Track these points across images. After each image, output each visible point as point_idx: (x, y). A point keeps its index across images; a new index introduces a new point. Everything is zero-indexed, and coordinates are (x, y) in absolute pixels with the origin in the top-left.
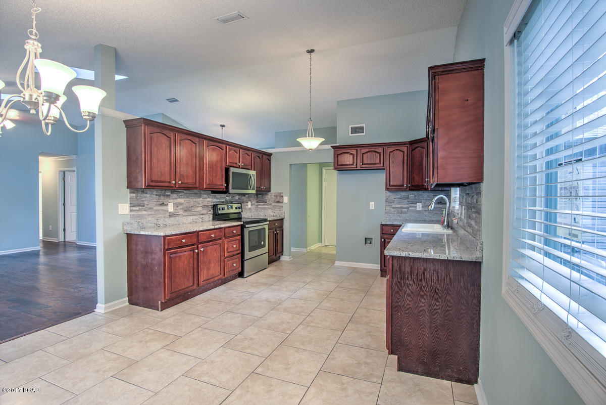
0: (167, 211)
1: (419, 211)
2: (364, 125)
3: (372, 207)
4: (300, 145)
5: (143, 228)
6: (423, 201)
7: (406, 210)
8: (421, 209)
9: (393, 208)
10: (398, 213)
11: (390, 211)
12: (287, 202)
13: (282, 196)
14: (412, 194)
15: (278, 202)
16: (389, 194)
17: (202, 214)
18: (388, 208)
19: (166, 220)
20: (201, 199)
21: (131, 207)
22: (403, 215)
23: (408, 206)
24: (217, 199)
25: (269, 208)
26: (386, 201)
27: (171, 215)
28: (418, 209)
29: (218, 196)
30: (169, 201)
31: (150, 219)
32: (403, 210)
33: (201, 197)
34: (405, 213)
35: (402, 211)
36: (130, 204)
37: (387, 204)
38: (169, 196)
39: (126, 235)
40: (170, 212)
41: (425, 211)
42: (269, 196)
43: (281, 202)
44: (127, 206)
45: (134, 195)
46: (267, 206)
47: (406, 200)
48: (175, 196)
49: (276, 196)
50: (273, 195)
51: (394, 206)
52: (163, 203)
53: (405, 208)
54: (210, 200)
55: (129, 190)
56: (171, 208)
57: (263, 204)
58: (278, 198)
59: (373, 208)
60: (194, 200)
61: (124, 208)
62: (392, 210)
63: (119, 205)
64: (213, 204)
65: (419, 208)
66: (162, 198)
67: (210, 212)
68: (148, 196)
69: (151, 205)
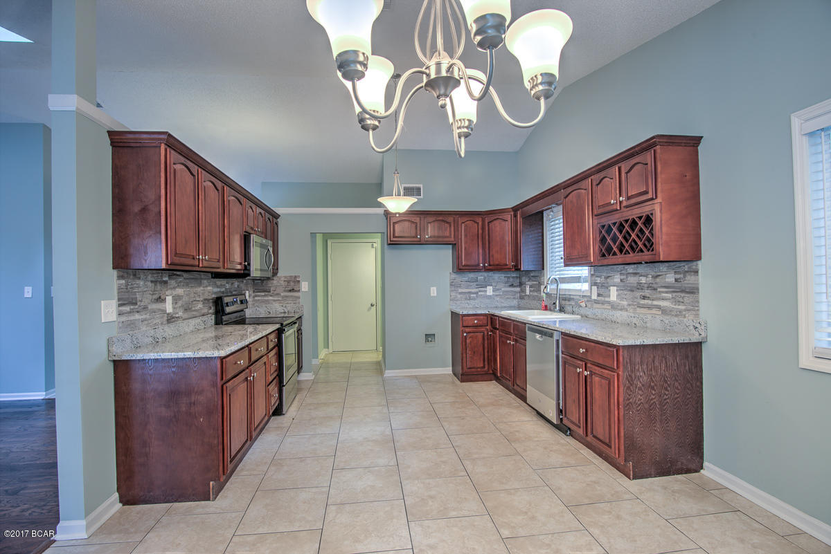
0: (164, 311)
1: (490, 296)
2: (421, 186)
3: (434, 293)
4: (380, 205)
5: (137, 347)
6: (493, 284)
7: (475, 295)
8: (491, 294)
9: (460, 293)
10: (466, 299)
11: (456, 297)
12: (307, 290)
13: (299, 281)
14: (481, 276)
15: (292, 290)
16: (454, 276)
17: (203, 315)
18: (453, 294)
19: (166, 328)
20: (202, 288)
21: (120, 305)
22: (472, 302)
23: (477, 290)
24: (218, 287)
25: (274, 301)
26: (451, 285)
27: (171, 319)
28: (488, 294)
29: (219, 282)
30: (167, 293)
31: (144, 329)
32: (472, 295)
33: (200, 285)
34: (474, 299)
35: (470, 297)
36: (119, 300)
37: (453, 289)
38: (166, 282)
39: (112, 364)
40: (168, 314)
41: (497, 295)
42: (275, 282)
43: (296, 291)
44: (114, 303)
45: (124, 282)
46: (271, 298)
47: (475, 284)
48: (173, 283)
49: (288, 282)
50: (283, 279)
51: (460, 290)
52: (160, 297)
53: (473, 293)
54: (210, 289)
55: (115, 273)
56: (169, 306)
57: (263, 294)
58: (292, 284)
59: (435, 295)
60: (195, 290)
61: (109, 310)
62: (459, 296)
63: (102, 302)
64: (214, 296)
65: (490, 292)
66: (159, 287)
67: (211, 311)
68: (142, 283)
69: (146, 302)
